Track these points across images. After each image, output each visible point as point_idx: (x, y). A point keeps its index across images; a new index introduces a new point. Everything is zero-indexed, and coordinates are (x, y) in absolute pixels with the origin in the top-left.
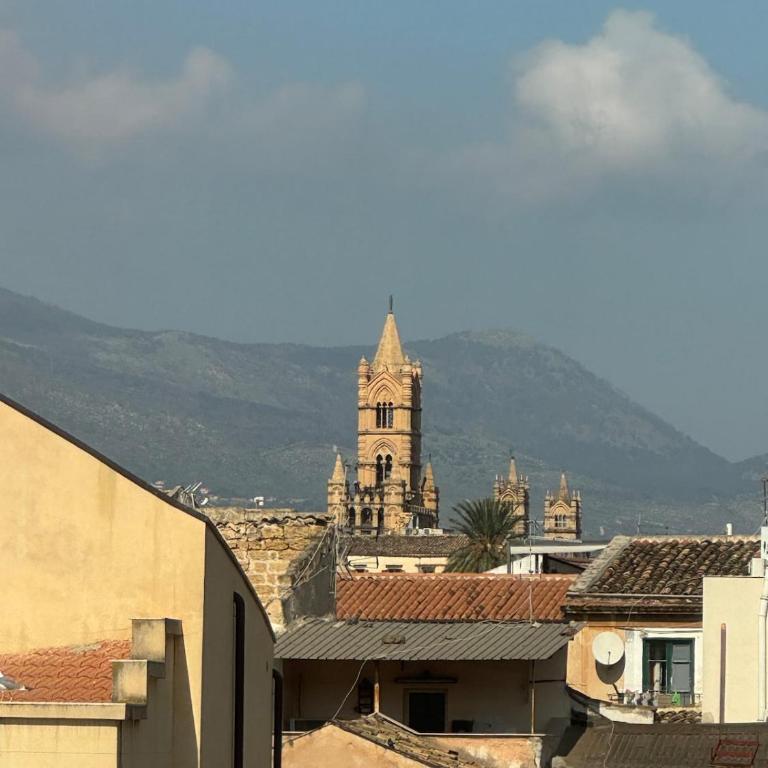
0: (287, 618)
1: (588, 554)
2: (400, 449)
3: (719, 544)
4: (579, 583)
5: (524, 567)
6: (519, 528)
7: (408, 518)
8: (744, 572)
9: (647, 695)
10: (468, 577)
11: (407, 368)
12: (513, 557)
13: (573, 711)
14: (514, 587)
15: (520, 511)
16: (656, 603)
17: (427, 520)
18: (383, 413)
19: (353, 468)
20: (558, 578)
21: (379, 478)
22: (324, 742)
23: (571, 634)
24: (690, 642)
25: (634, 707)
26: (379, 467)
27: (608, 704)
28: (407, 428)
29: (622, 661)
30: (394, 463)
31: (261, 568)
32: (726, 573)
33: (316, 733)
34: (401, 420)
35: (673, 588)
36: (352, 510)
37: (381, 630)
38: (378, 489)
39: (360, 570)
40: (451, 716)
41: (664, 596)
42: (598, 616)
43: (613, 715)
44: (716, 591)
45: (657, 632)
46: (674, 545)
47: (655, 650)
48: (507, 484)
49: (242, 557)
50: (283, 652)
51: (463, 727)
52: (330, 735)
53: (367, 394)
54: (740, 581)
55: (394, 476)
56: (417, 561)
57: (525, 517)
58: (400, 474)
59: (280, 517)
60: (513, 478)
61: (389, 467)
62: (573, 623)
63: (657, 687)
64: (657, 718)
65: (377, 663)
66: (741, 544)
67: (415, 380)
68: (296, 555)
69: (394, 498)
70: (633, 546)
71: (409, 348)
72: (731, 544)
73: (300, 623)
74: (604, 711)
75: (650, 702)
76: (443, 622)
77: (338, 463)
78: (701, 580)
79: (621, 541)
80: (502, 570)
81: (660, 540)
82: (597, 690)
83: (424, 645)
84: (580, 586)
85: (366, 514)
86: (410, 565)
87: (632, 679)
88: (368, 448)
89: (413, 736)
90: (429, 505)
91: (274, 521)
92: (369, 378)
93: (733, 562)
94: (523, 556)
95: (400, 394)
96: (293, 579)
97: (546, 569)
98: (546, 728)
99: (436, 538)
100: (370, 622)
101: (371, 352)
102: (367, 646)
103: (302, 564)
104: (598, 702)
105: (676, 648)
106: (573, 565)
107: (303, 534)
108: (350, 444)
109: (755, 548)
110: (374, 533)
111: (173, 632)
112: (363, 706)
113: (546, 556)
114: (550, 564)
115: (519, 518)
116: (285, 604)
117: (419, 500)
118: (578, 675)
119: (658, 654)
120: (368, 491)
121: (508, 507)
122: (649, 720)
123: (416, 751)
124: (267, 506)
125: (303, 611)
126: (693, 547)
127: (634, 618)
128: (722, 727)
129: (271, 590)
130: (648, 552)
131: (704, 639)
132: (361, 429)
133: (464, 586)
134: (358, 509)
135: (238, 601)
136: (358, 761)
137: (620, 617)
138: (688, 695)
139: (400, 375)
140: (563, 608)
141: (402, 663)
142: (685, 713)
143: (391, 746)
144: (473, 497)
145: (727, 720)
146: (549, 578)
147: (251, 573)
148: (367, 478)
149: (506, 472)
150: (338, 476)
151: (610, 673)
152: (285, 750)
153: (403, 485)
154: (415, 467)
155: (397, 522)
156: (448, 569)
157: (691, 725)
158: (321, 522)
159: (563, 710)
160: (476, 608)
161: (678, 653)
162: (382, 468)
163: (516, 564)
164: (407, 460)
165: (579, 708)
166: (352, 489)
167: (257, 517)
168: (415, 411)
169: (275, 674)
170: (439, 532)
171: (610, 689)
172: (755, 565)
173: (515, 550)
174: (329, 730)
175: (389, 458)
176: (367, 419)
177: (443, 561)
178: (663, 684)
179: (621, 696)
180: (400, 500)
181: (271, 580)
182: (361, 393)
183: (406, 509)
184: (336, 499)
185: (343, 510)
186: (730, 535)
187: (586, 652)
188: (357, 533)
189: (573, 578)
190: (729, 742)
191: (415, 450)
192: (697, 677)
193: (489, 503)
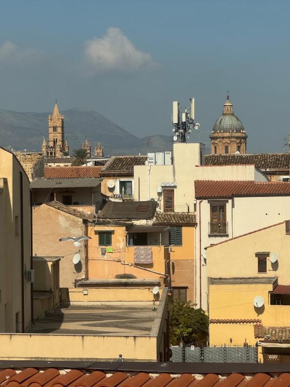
0: (33, 178)
1: (105, 161)
2: (59, 137)
3: (137, 158)
4: (104, 168)
5: (90, 164)
6: (89, 155)
7: (62, 153)
8: (144, 164)
9: (121, 195)
10: (76, 167)
11: (60, 117)
12: (87, 162)
13: (103, 200)
14: (88, 169)
15: (89, 151)
16: (122, 172)
17: (66, 154)
18: (55, 128)
19: (48, 141)
20: (98, 167)
21: (54, 144)
22: (43, 208)
23: (102, 180)
24: (131, 182)
25: (117, 198)
26: (54, 141)
27: (111, 197)
28: (61, 132)
29: (114, 187)
30: (58, 140)
31: (26, 166)
32: (140, 164)
33: (41, 206)
34: (59, 130)
35: (127, 168)
36: (48, 152)
37: (56, 180)
38: (54, 147)
39: (50, 166)
40: (73, 201)
41: (125, 171)
42: (108, 176)
43: (113, 200)
44: (137, 169)
45: (122, 180)
46: (127, 158)
47: (122, 184)
48: (86, 145)
49: (22, 163)
50: (32, 186)
51: (76, 204)
52: (44, 207)
53: (51, 124)
54: (143, 166)
55: (58, 144)
56: (64, 164)
57: (90, 153)
58: (59, 143)
59: (30, 153)
60: (87, 143)
61: (57, 141)
62: (102, 178)
63: (123, 193)
64: (123, 200)
65: (55, 188)
66: (143, 157)
67: (62, 120)
68: (35, 162)
69: (58, 149)
70: (116, 159)
71: (61, 112)
72: (140, 157)
73: (36, 179)
74: (110, 199)
75: (122, 197)
76: (71, 178)
77: (44, 141)
78: (133, 167)
79: (113, 157)
80: (85, 165)
81: (123, 157)
82: (109, 194)
83: (66, 184)
84: (104, 169)
85: (51, 153)
86: (62, 165)
87: (117, 191)
88: (52, 136)
89: (64, 206)
90: (67, 150)
91: (29, 154)
92: (51, 120)
93: (141, 162)
94: (89, 162)
95: (59, 124)
96: (34, 168)
97: (95, 165)
98: (96, 204)
99: (68, 159)
100: (52, 179)
101: (51, 114)
102: (52, 184)
103: (36, 165)
104: (109, 197)
105: (128, 183)
106: (102, 164)
107: (36, 158)
108: (47, 136)
109: (146, 158)
110: (53, 158)
111: (5, 181)
112: (52, 199)
113: (95, 161)
114: (96, 163)
115: (88, 153)
116: (32, 174)
117: (64, 149)
118: (104, 191)
119: (123, 184)
120: (52, 147)
121: (86, 150)
122: (122, 201)
123: (65, 210)
124: (27, 152)
125: (37, 176)
126: (131, 158)
127: (117, 176)
128: (140, 202)
129: (29, 171)
130: (120, 160)
131: (134, 181)
132: (50, 132)
133: (75, 169)
134: (49, 152)
135: (21, 173)
136: (51, 212)
137: (114, 176)
138: (131, 195)
139: (59, 119)
140: (100, 174)
141: (61, 188)
142: (130, 199)
143: (59, 209)
144: (78, 148)
145: (140, 201)
146: (96, 167)
147: (24, 167)
148: (51, 144)
149: (85, 142)
150: (44, 144)
151: (112, 190)
152: (33, 210)
153: (60, 146)
154: (63, 141)
155: (59, 155)
156: (72, 165)
157: (132, 202)
158: (40, 154)
159: (100, 199)
160: (78, 174)
161: (128, 184)
162: (55, 142)
163: (88, 163)
164: (61, 140)
165: (104, 198)
166: (48, 147)
167: (25, 153)
168: (63, 128)
169: (30, 191)
170: (69, 157)
171: (112, 194)
172: (146, 162)
173: (88, 160)
174: (44, 205)
175: (56, 139)
176: (51, 130)
177: (70, 164)
178: (125, 192)
179: (114, 195)
180: (59, 149)
181: (29, 169)
182: (50, 124)
183: (61, 152)
184: (44, 150)
185: (46, 152)
186: (140, 155)
187: (105, 185)
188: (49, 158)
189: (102, 167)
190: (141, 206)
191: (63, 137)
192: (133, 190)
193: (81, 149)
